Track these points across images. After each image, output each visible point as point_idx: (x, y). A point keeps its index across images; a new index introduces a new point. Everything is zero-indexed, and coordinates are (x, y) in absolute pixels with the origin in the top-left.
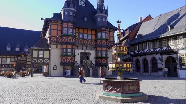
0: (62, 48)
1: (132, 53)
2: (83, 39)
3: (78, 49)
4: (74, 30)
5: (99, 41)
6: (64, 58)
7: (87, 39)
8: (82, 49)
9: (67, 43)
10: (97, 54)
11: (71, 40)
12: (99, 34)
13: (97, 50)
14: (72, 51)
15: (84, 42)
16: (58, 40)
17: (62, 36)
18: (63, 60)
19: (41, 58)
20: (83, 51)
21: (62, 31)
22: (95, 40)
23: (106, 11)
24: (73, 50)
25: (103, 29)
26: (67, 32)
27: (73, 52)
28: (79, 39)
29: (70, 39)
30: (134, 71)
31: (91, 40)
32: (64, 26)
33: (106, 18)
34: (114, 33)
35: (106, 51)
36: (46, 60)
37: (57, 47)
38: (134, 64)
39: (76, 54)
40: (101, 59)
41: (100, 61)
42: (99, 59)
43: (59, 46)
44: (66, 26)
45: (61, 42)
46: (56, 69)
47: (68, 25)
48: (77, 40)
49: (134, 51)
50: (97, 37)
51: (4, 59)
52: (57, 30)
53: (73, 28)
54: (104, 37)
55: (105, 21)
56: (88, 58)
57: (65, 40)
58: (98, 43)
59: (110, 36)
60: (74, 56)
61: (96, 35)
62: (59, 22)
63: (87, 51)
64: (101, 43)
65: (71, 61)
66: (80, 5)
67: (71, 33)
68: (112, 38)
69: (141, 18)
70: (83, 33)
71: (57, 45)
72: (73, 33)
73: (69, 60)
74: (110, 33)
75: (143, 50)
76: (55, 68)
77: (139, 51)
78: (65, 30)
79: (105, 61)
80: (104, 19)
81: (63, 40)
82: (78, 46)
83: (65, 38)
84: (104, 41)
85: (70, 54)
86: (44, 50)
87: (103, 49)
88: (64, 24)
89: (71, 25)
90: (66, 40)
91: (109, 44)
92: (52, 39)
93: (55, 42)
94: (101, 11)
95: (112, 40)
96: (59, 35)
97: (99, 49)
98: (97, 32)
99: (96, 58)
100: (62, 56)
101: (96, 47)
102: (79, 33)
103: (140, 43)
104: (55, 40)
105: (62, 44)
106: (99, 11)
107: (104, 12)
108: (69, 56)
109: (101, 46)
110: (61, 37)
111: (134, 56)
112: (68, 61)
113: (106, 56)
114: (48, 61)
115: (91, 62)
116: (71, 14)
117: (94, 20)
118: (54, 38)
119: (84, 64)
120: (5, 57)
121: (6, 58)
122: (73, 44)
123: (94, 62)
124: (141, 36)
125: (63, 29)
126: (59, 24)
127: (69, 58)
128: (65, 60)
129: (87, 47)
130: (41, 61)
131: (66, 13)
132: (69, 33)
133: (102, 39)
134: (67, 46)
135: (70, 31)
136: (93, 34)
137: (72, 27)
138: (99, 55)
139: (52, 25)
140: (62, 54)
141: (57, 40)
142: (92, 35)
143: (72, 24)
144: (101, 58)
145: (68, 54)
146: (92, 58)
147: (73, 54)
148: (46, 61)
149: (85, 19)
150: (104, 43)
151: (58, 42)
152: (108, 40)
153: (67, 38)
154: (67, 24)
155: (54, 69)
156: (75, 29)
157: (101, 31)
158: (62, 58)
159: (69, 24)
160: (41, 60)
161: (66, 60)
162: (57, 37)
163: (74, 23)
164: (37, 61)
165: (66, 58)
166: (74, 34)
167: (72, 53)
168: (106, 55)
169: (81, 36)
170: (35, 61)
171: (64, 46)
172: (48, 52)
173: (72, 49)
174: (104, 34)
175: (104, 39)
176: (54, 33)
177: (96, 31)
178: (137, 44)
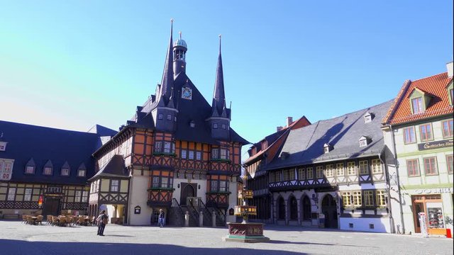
0: (152, 176)
1: (272, 185)
2: (187, 159)
3: (178, 177)
4: (174, 145)
5: (215, 164)
6: (155, 193)
7: (195, 160)
8: (185, 178)
9: (161, 168)
10: (210, 186)
11: (169, 163)
12: (215, 152)
13: (210, 180)
14: (169, 181)
15: (189, 165)
16: (146, 161)
17: (153, 155)
18: (152, 197)
19: (114, 192)
20: (186, 181)
21: (153, 145)
22: (208, 162)
23: (228, 111)
24: (171, 180)
25: (222, 143)
26: (163, 148)
27: (171, 183)
28: (180, 160)
29: (166, 162)
30: (275, 219)
31: (201, 161)
32: (157, 138)
33: (228, 124)
34: (240, 149)
35: (227, 181)
36: (124, 195)
37: (142, 174)
38: (275, 204)
39: (175, 186)
40: (218, 197)
41: (216, 200)
42: (214, 196)
43: (146, 173)
44: (161, 138)
45: (150, 166)
46: (139, 213)
47: (164, 136)
48: (177, 161)
49: (275, 183)
50: (211, 157)
51: (20, 191)
52: (145, 144)
53: (172, 142)
54: (223, 157)
55: (226, 128)
56: (194, 194)
57: (157, 162)
58: (213, 167)
59: (233, 154)
60: (172, 190)
61: (210, 153)
62: (149, 131)
63: (193, 181)
64: (217, 167)
65: (166, 198)
66: (182, 97)
67: (168, 151)
68: (237, 158)
69: (290, 119)
70: (188, 150)
71: (142, 170)
72: (171, 150)
73: (164, 198)
74: (233, 148)
75: (289, 181)
76: (137, 211)
77: (282, 182)
78: (158, 145)
79: (224, 200)
80: (224, 126)
81: (155, 162)
82: (178, 172)
83: (158, 158)
84: (224, 164)
85: (166, 186)
86: (119, 179)
87: (222, 177)
88: (157, 134)
89: (168, 136)
90: (159, 162)
91: (233, 169)
92: (135, 160)
93: (140, 165)
94: (220, 112)
95: (237, 162)
96: (148, 152)
97: (214, 177)
98: (212, 148)
99: (209, 194)
100: (151, 190)
101: (208, 174)
102: (181, 149)
103: (285, 169)
104: (141, 161)
105: (151, 168)
106: (215, 113)
107: (224, 113)
108: (164, 190)
109: (219, 173)
110: (151, 156)
111: (276, 191)
112: (161, 198)
113: (226, 190)
114: (126, 199)
115: (200, 200)
116: (169, 117)
117: (207, 127)
118: (138, 157)
119: (188, 203)
120: (23, 186)
121: (25, 188)
122: (170, 169)
123: (204, 201)
124: (286, 155)
125: (155, 143)
126: (149, 134)
127: (164, 194)
128: (157, 197)
129: (193, 174)
130: (114, 198)
131: (161, 116)
132: (165, 151)
133: (219, 161)
134: (161, 174)
135: (167, 146)
136: (204, 150)
137: (170, 139)
138: (214, 189)
139: (137, 136)
140: (152, 186)
141: (144, 161)
142: (202, 152)
143: (170, 135)
144: (218, 193)
145: (163, 186)
146: (201, 193)
147: (171, 186)
148: (123, 198)
149: (192, 125)
150: (224, 167)
151: (146, 165)
152: (229, 162)
153: (162, 159)
154: (162, 134)
155: (136, 213)
156: (175, 143)
157: (219, 146)
158: (151, 194)
159: (166, 135)
160: (114, 195)
161: (159, 198)
162: (143, 156)
163: (174, 133)
164: (107, 198)
165: (159, 194)
166: (173, 152)
167: (169, 184)
168: (227, 187)
169: (184, 155)
170: (104, 198)
171: (156, 173)
172: (127, 181)
173: (169, 177)
174: (223, 152)
175: (223, 161)
176: (140, 149)
177: (210, 147)
178: (280, 170)
